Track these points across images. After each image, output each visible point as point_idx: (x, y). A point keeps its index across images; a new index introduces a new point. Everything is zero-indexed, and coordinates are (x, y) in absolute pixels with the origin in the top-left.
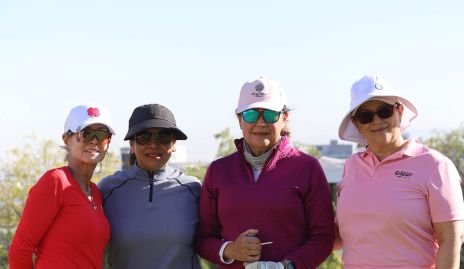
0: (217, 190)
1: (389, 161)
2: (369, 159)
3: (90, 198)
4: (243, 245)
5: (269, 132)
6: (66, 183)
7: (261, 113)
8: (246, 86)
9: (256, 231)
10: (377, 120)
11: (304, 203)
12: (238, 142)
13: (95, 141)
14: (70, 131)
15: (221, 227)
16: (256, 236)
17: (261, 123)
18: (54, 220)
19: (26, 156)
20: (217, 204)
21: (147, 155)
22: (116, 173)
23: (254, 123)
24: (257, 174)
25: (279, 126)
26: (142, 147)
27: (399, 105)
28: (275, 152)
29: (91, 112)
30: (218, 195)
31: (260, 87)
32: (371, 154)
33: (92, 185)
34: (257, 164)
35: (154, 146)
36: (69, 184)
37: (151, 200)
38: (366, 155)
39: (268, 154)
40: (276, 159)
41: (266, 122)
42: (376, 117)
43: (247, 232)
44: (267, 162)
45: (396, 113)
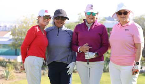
0: (78, 33)
1: (124, 26)
2: (119, 25)
3: (44, 34)
4: (84, 48)
5: (93, 18)
6: (38, 30)
7: (92, 13)
8: (88, 5)
9: (88, 44)
10: (123, 15)
11: (101, 37)
12: (84, 20)
13: (47, 19)
14: (40, 16)
15: (78, 42)
16: (88, 45)
17: (91, 16)
18: (34, 39)
19: (27, 18)
20: (78, 36)
21: (58, 23)
22: (50, 27)
23: (89, 16)
24: (89, 29)
25: (96, 17)
26: (57, 21)
27: (129, 11)
28: (94, 23)
29: (46, 11)
30: (78, 34)
31: (92, 6)
32: (120, 24)
33: (44, 30)
34: (89, 26)
35: (60, 21)
36: (39, 30)
37: (58, 35)
38: (119, 24)
39: (92, 24)
40: (94, 25)
41: (93, 16)
42: (123, 14)
43: (86, 44)
44: (92, 26)
45: (128, 14)
